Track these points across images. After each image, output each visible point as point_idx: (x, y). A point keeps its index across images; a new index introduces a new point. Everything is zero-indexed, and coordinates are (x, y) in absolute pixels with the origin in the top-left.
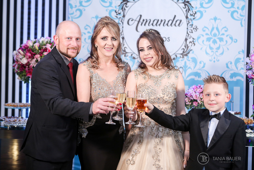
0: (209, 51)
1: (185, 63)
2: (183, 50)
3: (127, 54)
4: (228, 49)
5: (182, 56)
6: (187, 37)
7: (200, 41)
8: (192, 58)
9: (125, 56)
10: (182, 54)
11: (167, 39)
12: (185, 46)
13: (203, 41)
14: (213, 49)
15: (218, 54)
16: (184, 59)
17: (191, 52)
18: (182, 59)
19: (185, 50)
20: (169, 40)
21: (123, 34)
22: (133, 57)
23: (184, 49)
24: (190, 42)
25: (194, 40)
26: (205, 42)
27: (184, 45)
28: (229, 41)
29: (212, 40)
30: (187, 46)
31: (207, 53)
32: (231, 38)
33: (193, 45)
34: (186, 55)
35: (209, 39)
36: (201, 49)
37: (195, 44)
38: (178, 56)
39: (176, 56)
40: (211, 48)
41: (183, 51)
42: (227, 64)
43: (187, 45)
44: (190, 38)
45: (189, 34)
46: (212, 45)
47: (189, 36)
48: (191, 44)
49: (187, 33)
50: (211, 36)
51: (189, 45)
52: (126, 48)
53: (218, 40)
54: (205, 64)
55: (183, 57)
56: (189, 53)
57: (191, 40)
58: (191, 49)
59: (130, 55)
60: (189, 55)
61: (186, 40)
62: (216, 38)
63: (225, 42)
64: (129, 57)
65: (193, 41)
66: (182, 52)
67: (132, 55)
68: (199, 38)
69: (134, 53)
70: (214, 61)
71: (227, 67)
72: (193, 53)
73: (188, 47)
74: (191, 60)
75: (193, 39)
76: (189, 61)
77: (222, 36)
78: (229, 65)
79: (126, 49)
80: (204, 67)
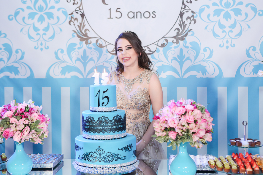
0: (218, 31)
1: (181, 50)
2: (177, 31)
3: (89, 41)
4: (249, 27)
5: (175, 41)
6: (182, 10)
7: (204, 15)
8: (191, 43)
9: (87, 43)
10: (174, 37)
11: (152, 15)
12: (180, 25)
13: (209, 16)
14: (225, 27)
15: (232, 35)
16: (178, 44)
17: (189, 34)
18: (175, 45)
19: (181, 31)
20: (154, 16)
21: (83, 9)
22: (99, 44)
23: (178, 29)
24: (188, 18)
25: (195, 15)
26: (211, 17)
27: (178, 22)
28: (251, 13)
29: (222, 13)
30: (182, 25)
31: (215, 35)
32: (254, 9)
33: (193, 22)
34: (182, 39)
35: (217, 13)
36: (206, 28)
37: (195, 22)
38: (170, 40)
39: (167, 41)
40: (221, 26)
41: (178, 33)
42: (248, 51)
43: (183, 23)
44: (187, 11)
45: (185, 6)
46: (223, 22)
47: (187, 8)
48: (189, 20)
49: (183, 3)
50: (221, 7)
51: (187, 22)
52: (88, 30)
53: (232, 13)
54: (212, 52)
55: (177, 42)
56: (186, 35)
57: (190, 14)
58: (189, 29)
59: (94, 41)
60: (187, 38)
61: (181, 14)
62: (229, 10)
63: (244, 16)
64: (93, 44)
65: (193, 16)
66: (175, 34)
67: (97, 41)
68: (202, 10)
69: (101, 38)
70: (227, 47)
71: (248, 55)
72: (193, 35)
73: (185, 26)
74: (190, 46)
75: (193, 12)
76: (187, 47)
77: (239, 7)
78: (252, 53)
79: (87, 32)
80: (210, 56)
